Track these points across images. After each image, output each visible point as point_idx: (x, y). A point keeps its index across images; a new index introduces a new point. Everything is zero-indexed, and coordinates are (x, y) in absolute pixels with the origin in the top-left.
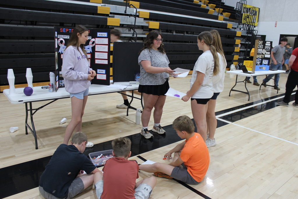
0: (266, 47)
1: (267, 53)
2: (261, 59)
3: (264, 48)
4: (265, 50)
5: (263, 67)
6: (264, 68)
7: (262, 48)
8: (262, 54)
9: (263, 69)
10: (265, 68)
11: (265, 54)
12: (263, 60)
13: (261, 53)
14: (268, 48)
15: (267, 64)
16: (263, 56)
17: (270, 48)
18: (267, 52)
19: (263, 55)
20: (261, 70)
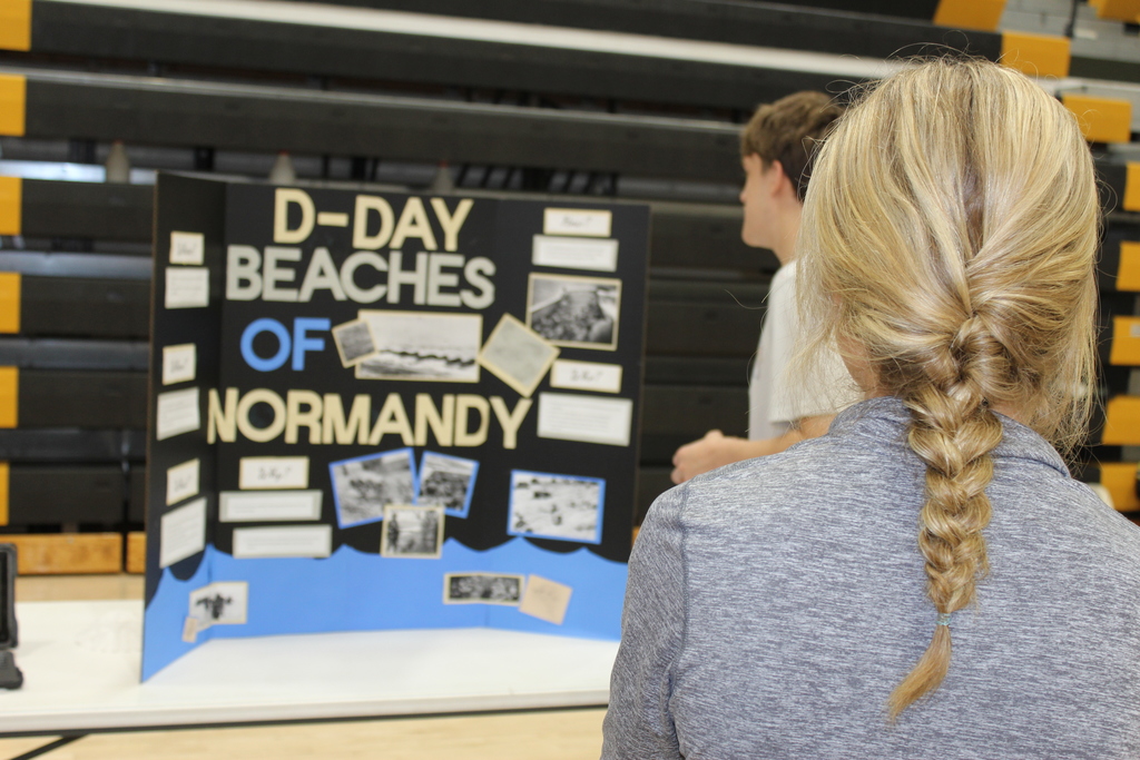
0: (543, 294)
1: (566, 373)
2: (468, 468)
3: (510, 299)
4: (537, 326)
5: (531, 585)
6: (544, 590)
7: (486, 300)
8: (489, 385)
9: (529, 605)
10: (564, 593)
11: (545, 385)
12: (519, 477)
13: (471, 375)
14: (579, 308)
15: (593, 536)
16: (511, 425)
17: (612, 310)
18: (567, 354)
19: (512, 398)
20: (487, 621)
